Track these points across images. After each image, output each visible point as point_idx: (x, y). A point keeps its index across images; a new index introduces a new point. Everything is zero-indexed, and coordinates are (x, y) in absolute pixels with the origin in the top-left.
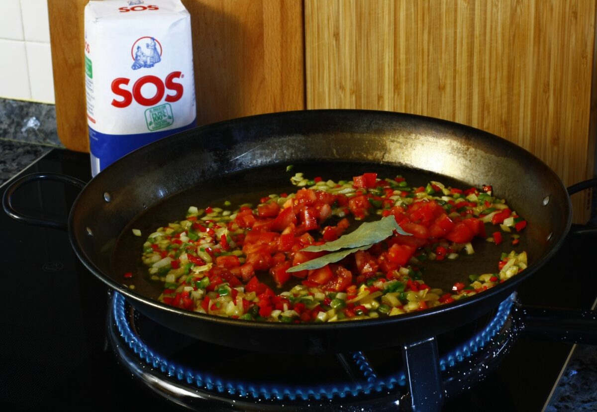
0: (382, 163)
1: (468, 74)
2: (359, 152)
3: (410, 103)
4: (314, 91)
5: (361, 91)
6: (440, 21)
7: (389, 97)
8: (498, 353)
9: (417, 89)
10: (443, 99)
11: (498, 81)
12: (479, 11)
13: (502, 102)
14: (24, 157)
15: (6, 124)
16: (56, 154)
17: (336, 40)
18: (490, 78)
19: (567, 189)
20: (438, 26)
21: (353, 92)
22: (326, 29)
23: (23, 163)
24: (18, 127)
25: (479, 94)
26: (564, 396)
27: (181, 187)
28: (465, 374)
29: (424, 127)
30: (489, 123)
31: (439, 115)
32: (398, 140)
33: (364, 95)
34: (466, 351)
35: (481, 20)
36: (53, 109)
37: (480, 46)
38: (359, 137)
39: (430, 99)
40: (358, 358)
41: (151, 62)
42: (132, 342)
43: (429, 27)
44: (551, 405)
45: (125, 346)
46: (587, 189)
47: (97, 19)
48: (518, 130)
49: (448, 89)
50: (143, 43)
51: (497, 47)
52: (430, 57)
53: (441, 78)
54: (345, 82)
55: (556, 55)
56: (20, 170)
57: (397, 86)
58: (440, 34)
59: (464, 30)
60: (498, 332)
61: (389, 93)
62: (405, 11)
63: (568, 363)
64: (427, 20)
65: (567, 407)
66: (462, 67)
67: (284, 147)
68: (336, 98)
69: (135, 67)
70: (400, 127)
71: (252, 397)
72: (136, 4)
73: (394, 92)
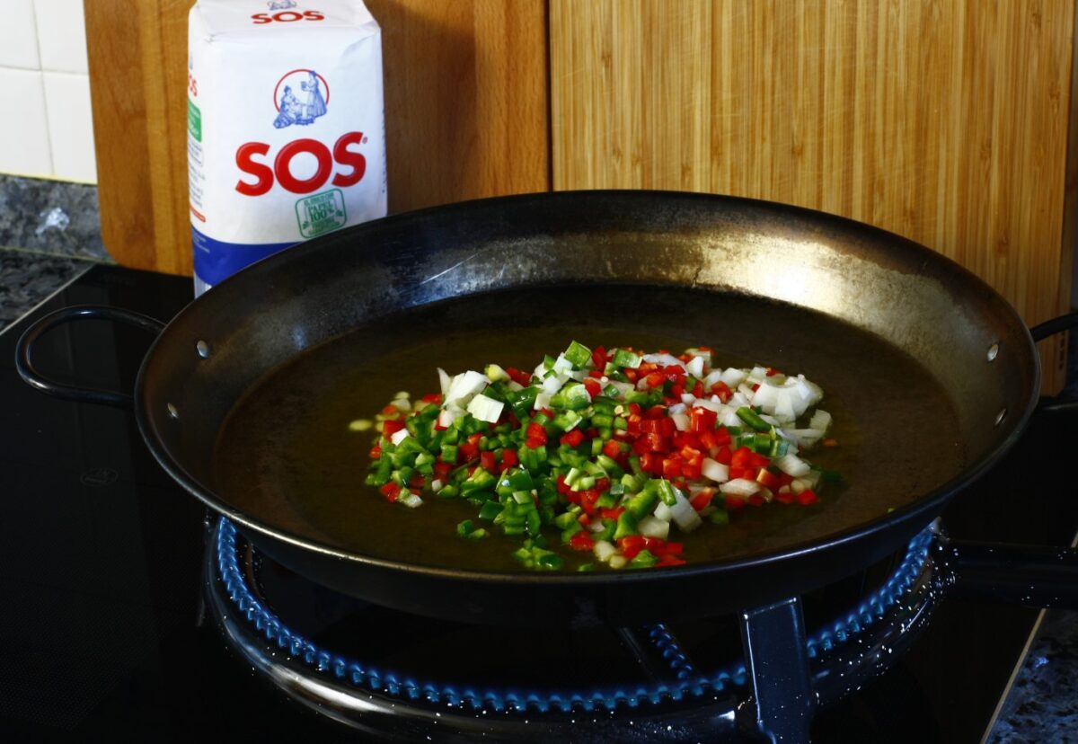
0: (694, 286)
1: (844, 126)
2: (653, 266)
3: (741, 179)
4: (566, 158)
5: (652, 157)
6: (794, 32)
7: (701, 170)
8: (909, 626)
9: (753, 153)
10: (799, 172)
11: (899, 138)
12: (865, 12)
13: (905, 176)
14: (42, 279)
15: (7, 220)
16: (99, 274)
17: (607, 66)
18: (884, 134)
19: (1031, 330)
20: (791, 40)
21: (637, 161)
22: (589, 45)
23: (41, 290)
24: (30, 227)
25: (864, 163)
26: (1025, 702)
27: (334, 331)
28: (851, 663)
29: (769, 222)
30: (883, 215)
31: (792, 200)
32: (724, 245)
33: (657, 165)
34: (852, 622)
35: (867, 29)
36: (93, 193)
37: (866, 76)
38: (652, 240)
39: (777, 171)
40: (660, 635)
41: (308, 115)
42: (252, 609)
43: (773, 42)
44: (1001, 720)
45: (239, 617)
46: (1060, 334)
47: (213, 36)
48: (935, 225)
49: (809, 153)
50: (294, 82)
51: (896, 78)
52: (776, 96)
53: (795, 134)
54: (623, 142)
55: (1003, 91)
56: (35, 304)
57: (717, 148)
58: (795, 56)
59: (837, 48)
60: (909, 587)
61: (701, 161)
62: (730, 15)
63: (1032, 644)
64: (770, 31)
65: (1031, 723)
66: (833, 114)
67: (518, 258)
68: (607, 171)
69: (280, 123)
70: (727, 220)
71: (472, 707)
72: (282, 8)
73: (712, 160)
